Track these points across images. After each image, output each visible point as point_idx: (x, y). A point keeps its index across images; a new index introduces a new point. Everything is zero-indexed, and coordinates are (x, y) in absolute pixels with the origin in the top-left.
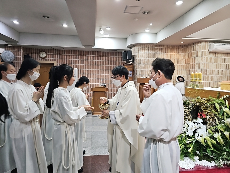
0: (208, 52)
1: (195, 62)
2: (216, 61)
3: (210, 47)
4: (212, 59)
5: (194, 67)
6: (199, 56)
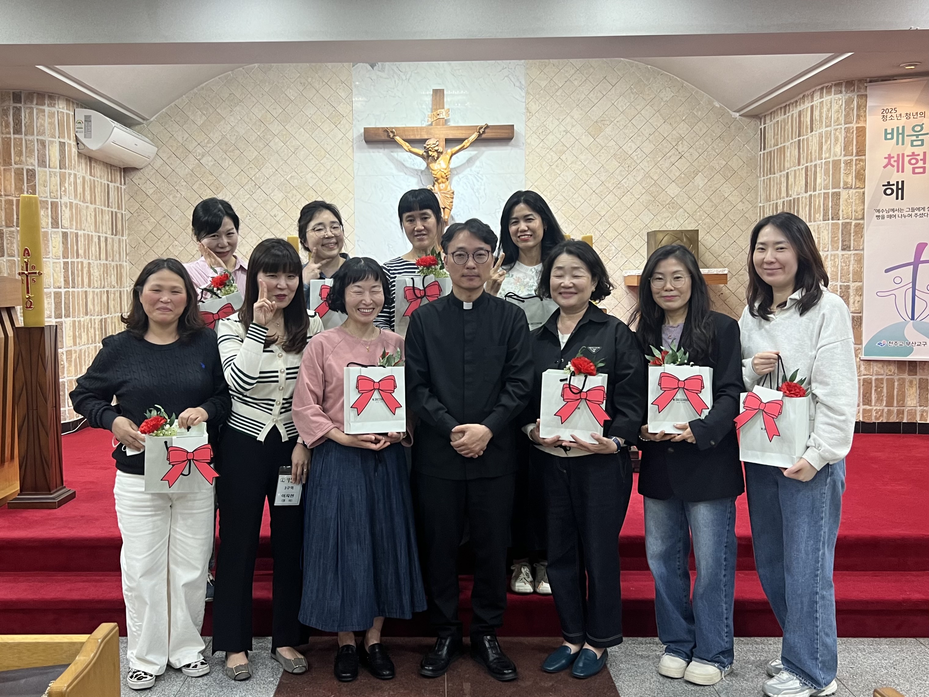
2: (93, 195)
3: (87, 130)
6: (52, 165)
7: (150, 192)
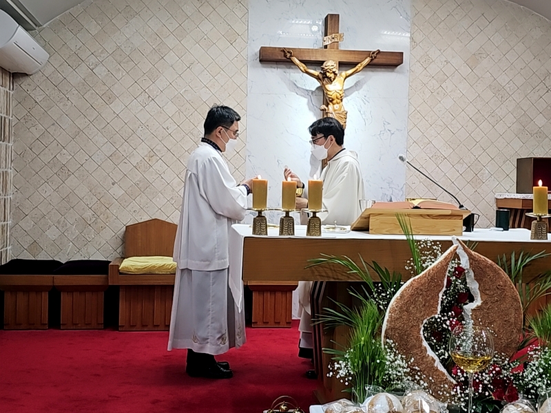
7: (38, 99)
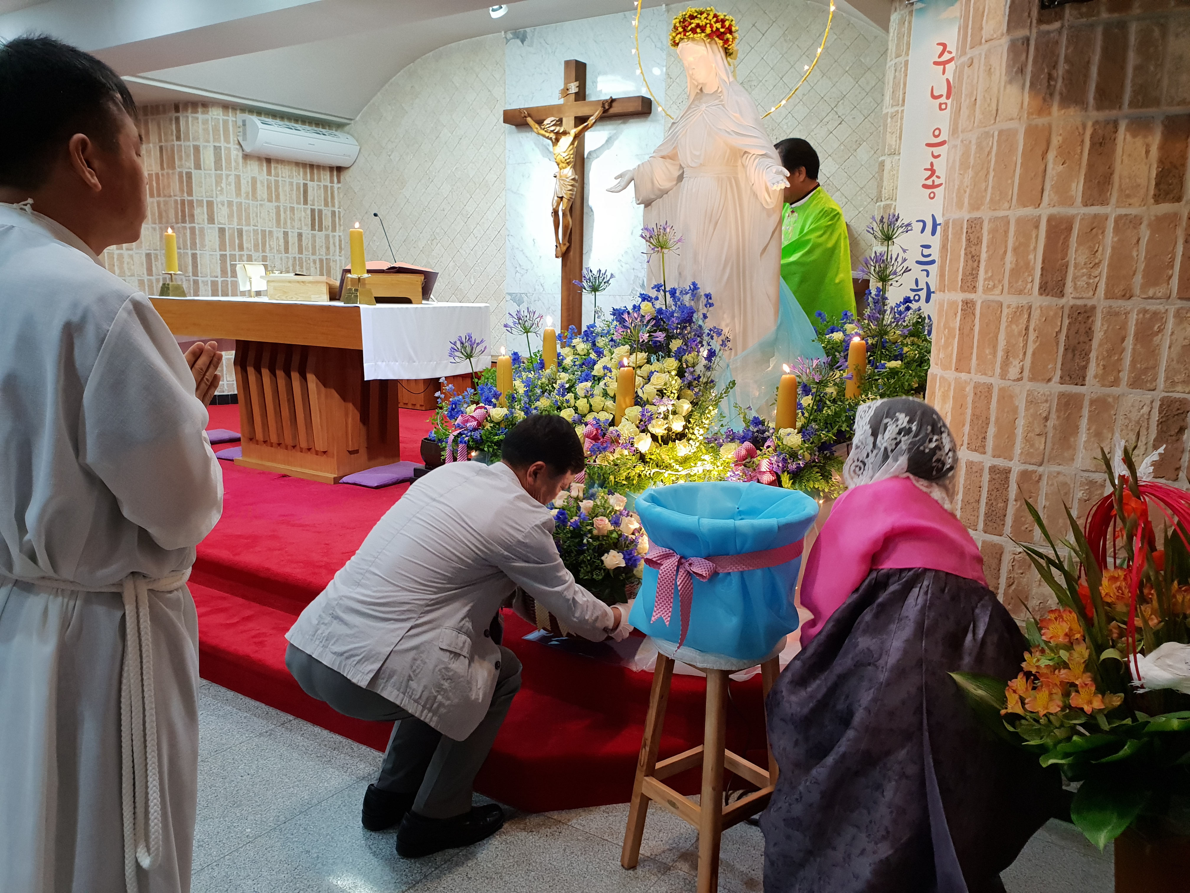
0: (240, 154)
1: (190, 193)
2: (273, 194)
3: (245, 134)
4: (259, 185)
5: (192, 216)
6: (206, 168)
7: (356, 190)
